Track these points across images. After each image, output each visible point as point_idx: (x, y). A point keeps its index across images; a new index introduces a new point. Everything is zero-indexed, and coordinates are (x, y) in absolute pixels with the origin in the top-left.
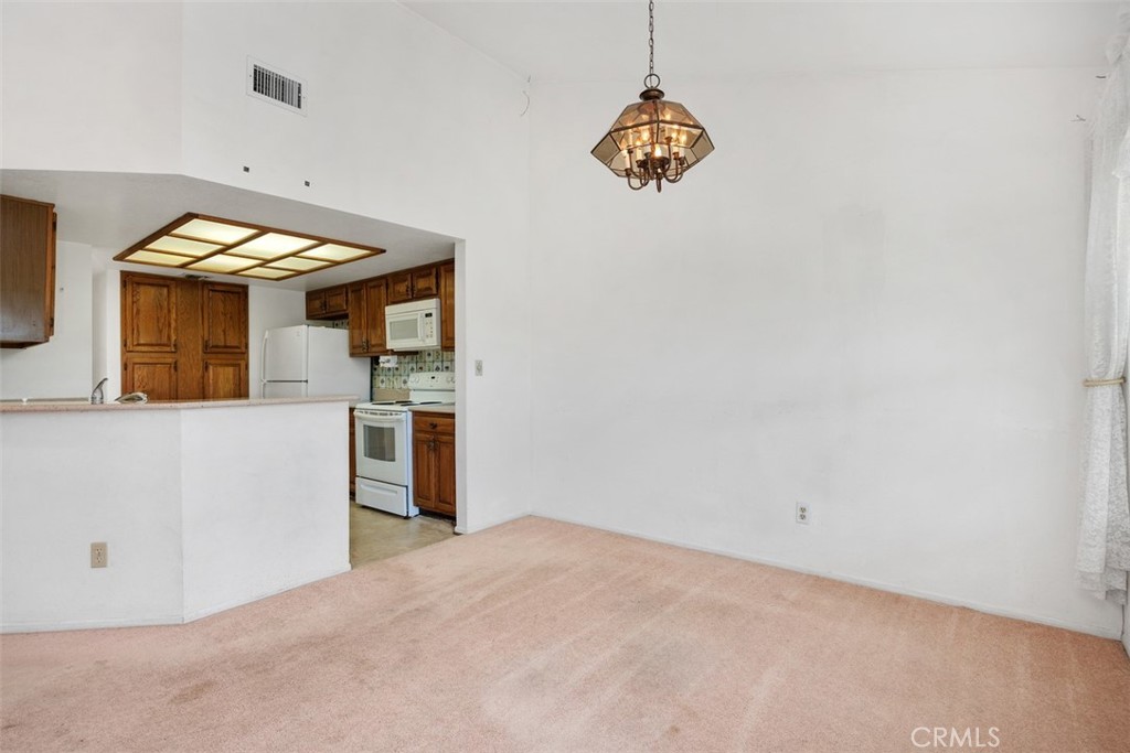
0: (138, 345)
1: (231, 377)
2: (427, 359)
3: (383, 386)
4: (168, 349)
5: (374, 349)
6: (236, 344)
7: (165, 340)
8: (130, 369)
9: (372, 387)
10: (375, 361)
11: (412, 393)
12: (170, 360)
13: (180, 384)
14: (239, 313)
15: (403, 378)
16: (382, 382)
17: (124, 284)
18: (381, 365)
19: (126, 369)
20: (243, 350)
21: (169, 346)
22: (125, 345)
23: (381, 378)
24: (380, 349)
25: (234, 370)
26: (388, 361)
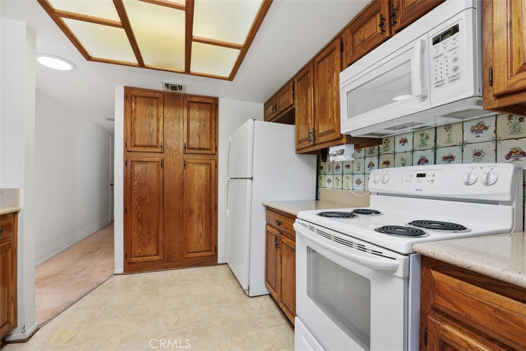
0: (135, 146)
1: (204, 174)
2: (399, 148)
3: (329, 186)
4: (157, 150)
5: (322, 139)
6: (207, 146)
7: (154, 142)
8: (129, 165)
9: (317, 187)
10: (323, 155)
11: (373, 198)
12: (158, 159)
13: (166, 179)
14: (211, 121)
15: (356, 177)
16: (329, 181)
17: (126, 97)
18: (331, 159)
19: (126, 166)
20: (214, 151)
21: (158, 147)
22: (126, 146)
23: (327, 177)
24: (331, 137)
25: (206, 169)
26: (342, 152)
